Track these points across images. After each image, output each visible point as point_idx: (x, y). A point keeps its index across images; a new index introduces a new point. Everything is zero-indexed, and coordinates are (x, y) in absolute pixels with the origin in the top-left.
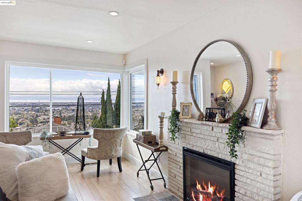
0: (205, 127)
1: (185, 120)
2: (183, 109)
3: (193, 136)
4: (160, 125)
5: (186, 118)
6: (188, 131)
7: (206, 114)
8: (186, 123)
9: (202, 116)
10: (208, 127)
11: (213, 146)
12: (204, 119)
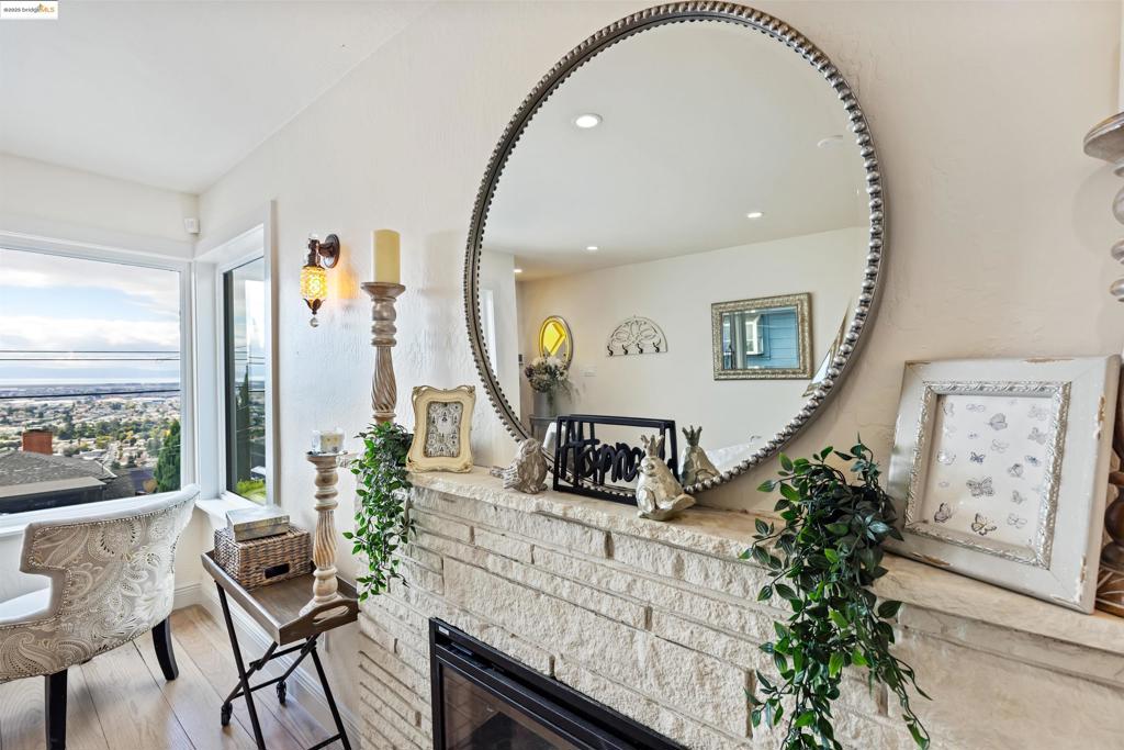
0: (561, 532)
2: (430, 421)
3: (486, 570)
4: (319, 497)
5: (444, 470)
6: (458, 541)
7: (558, 453)
8: (446, 497)
9: (536, 468)
10: (578, 530)
11: (611, 652)
12: (549, 479)
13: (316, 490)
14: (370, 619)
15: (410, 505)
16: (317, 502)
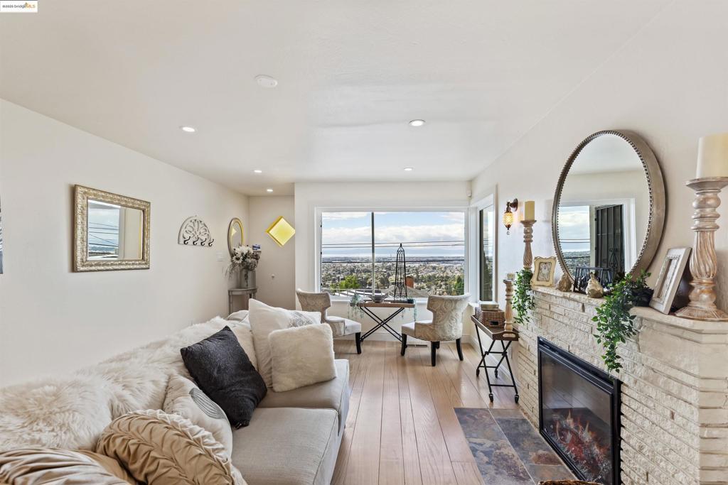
0: (572, 304)
1: (540, 289)
2: (540, 269)
3: (553, 319)
5: (543, 286)
6: (546, 309)
7: (576, 280)
8: (544, 294)
10: (576, 303)
11: (583, 341)
12: (572, 289)
13: (506, 293)
14: (522, 339)
15: (534, 298)
16: (506, 297)
